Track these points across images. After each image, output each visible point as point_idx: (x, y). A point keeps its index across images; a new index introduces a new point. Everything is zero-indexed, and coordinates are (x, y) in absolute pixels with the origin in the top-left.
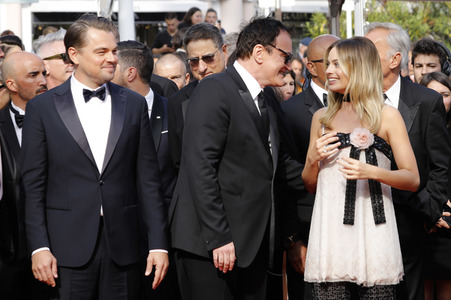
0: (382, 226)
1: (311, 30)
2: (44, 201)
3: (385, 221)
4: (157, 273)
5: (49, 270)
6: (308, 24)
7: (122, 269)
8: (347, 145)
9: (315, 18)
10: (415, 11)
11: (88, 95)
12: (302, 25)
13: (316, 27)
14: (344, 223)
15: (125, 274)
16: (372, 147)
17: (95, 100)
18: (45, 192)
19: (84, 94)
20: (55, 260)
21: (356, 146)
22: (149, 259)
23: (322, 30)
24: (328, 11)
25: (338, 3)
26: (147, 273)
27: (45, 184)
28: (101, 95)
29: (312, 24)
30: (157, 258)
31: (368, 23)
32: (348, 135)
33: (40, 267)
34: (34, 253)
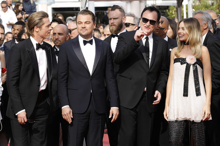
0: (199, 97)
1: (169, 13)
2: (67, 86)
3: (200, 95)
4: (114, 117)
5: (69, 115)
6: (167, 10)
7: (99, 115)
8: (185, 63)
9: (170, 8)
10: (213, 4)
11: (85, 43)
12: (165, 11)
13: (171, 12)
14: (184, 96)
15: (100, 117)
16: (195, 63)
17: (88, 45)
18: (67, 82)
19: (84, 42)
20: (71, 111)
21: (189, 63)
22: (111, 111)
23: (173, 13)
24: (176, 5)
25: (181, 1)
26: (110, 117)
27: (67, 79)
28: (91, 42)
29: (169, 10)
30: (114, 111)
31: (194, 10)
32: (185, 59)
33: (65, 113)
34: (62, 108)
